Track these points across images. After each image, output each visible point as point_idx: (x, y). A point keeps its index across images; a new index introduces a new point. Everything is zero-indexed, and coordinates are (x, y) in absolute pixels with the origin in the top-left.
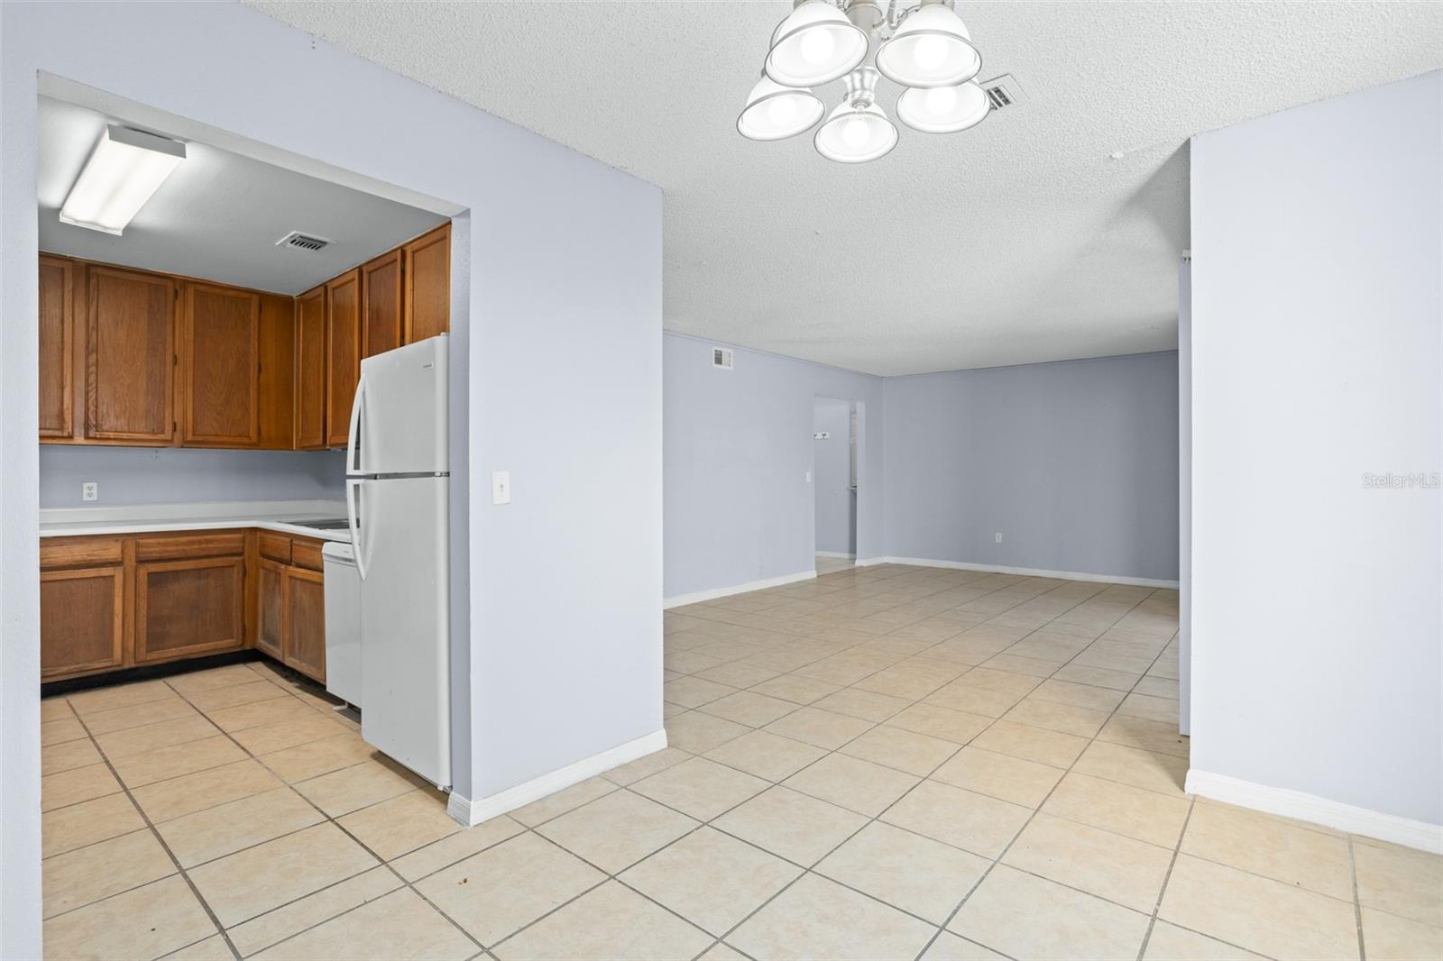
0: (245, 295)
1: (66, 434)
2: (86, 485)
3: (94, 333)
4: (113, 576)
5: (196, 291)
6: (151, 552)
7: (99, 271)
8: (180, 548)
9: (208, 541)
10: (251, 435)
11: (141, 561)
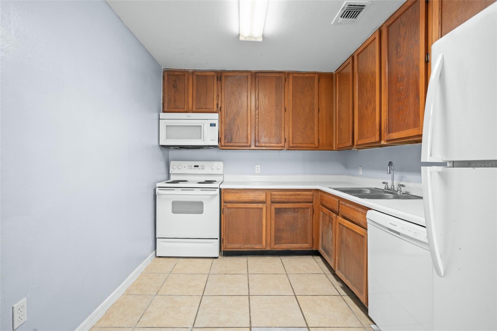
0: (312, 75)
1: (249, 145)
2: (256, 166)
3: (258, 101)
4: (262, 208)
5: (293, 77)
6: (276, 198)
7: (259, 74)
8: (287, 197)
9: (299, 195)
10: (315, 143)
11: (272, 202)
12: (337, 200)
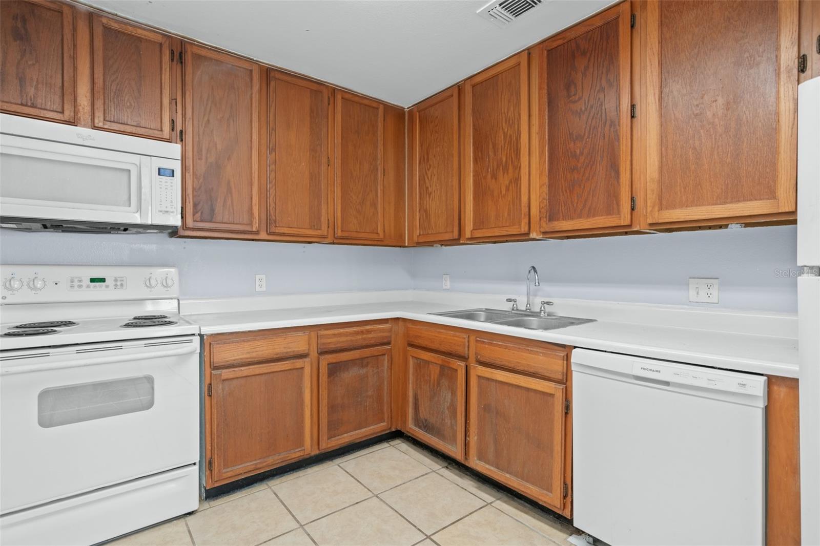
0: (375, 105)
1: (254, 229)
2: (258, 277)
4: (303, 368)
5: (342, 98)
6: (329, 343)
7: (278, 75)
8: (349, 338)
9: (369, 332)
11: (322, 353)
12: (465, 336)
